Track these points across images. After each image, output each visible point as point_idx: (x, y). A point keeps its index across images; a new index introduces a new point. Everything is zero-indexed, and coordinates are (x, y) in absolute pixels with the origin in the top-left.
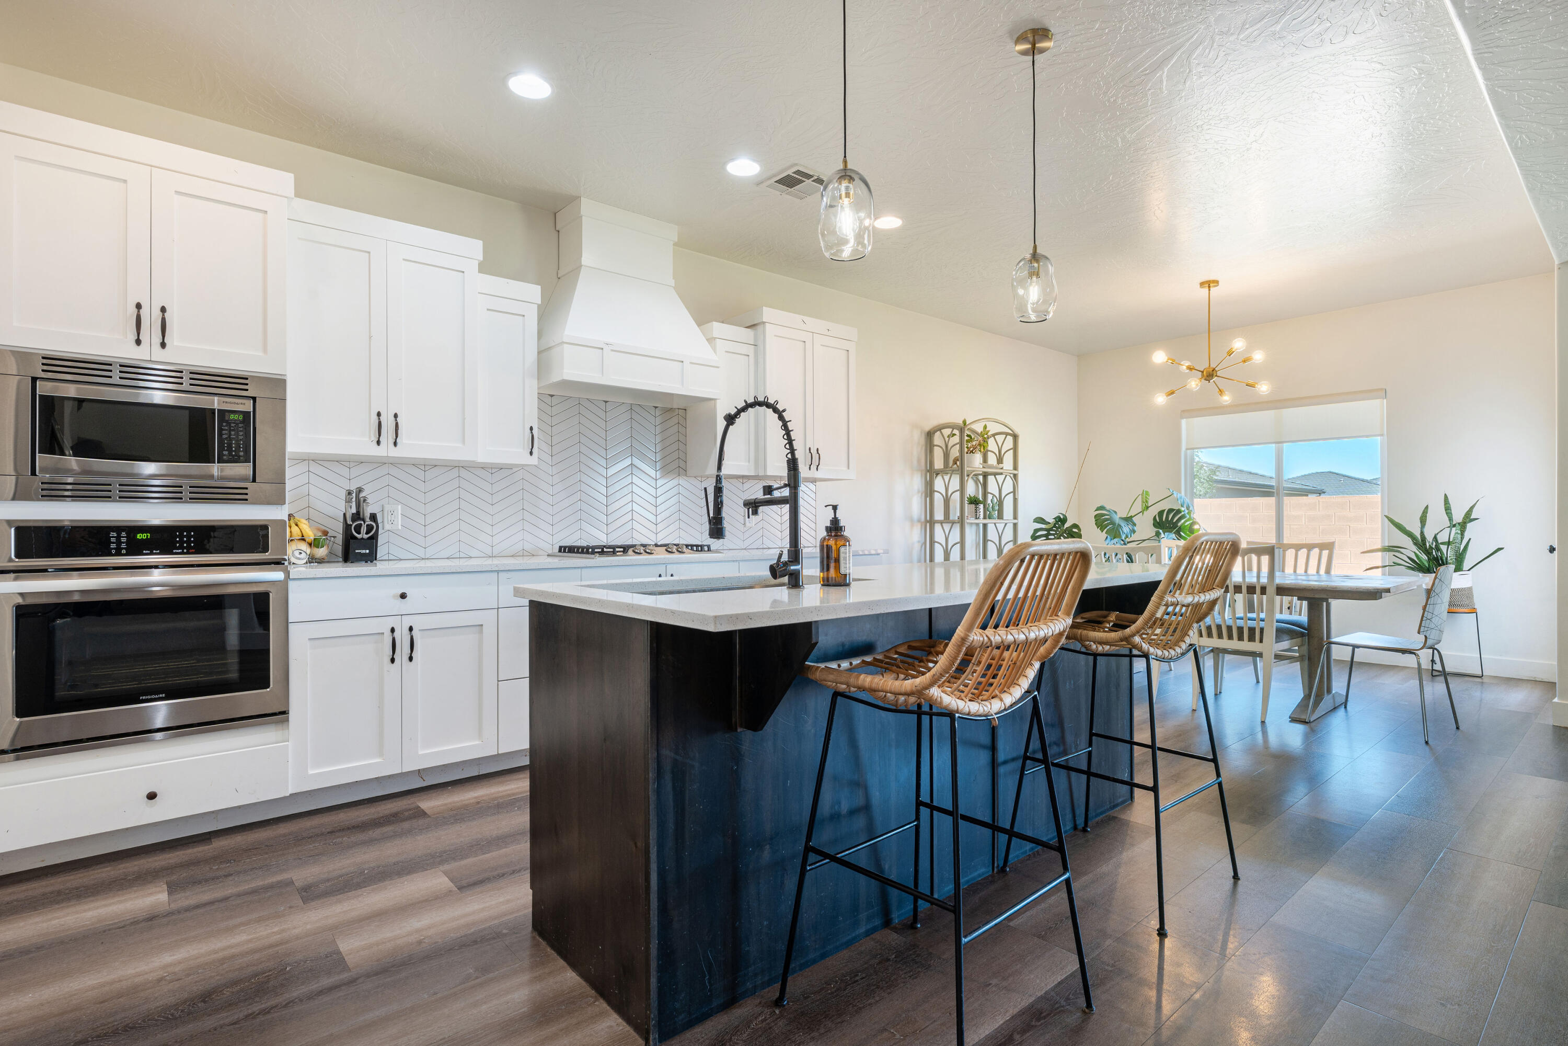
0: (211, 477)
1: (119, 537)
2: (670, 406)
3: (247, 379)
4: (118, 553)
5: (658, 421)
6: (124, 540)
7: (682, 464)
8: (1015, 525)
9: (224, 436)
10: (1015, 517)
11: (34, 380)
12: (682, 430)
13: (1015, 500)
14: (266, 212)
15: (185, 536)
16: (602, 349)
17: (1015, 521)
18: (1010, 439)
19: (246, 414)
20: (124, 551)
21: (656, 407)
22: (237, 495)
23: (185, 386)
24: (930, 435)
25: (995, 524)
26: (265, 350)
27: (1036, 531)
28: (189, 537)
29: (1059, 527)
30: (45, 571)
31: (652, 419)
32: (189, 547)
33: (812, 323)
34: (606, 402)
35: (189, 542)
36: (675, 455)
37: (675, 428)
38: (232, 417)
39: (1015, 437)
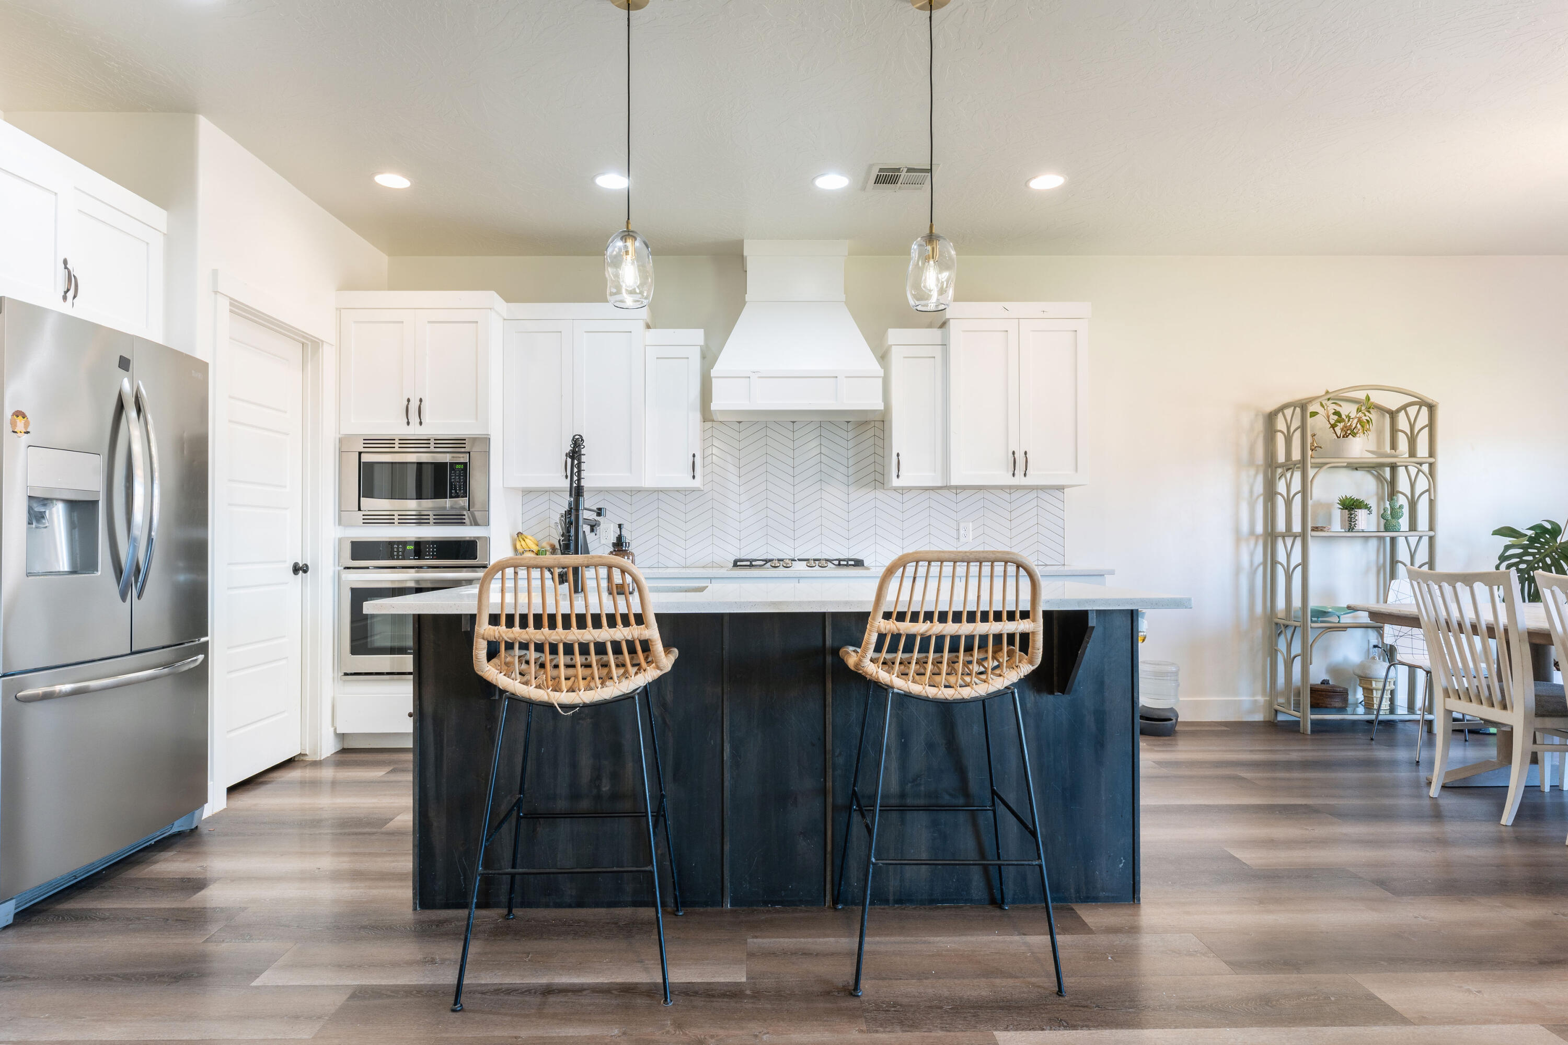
0: (445, 508)
1: (398, 548)
2: (864, 419)
3: (465, 440)
4: (398, 559)
5: (851, 435)
6: (400, 550)
7: (879, 477)
8: (1431, 539)
9: (453, 480)
10: (1431, 528)
11: (360, 453)
12: (880, 443)
13: (1432, 502)
14: (477, 322)
15: (431, 548)
16: (749, 377)
17: (1432, 533)
18: (1425, 410)
19: (465, 464)
20: (400, 557)
21: (848, 422)
22: (457, 520)
23: (432, 449)
24: (1271, 418)
25: (1406, 538)
26: (477, 419)
27: (1507, 548)
28: (433, 548)
29: (1547, 542)
30: (368, 568)
31: (844, 434)
32: (433, 555)
33: (1017, 308)
34: (793, 422)
35: (433, 552)
36: (871, 468)
37: (871, 441)
38: (458, 466)
39: (1431, 408)
